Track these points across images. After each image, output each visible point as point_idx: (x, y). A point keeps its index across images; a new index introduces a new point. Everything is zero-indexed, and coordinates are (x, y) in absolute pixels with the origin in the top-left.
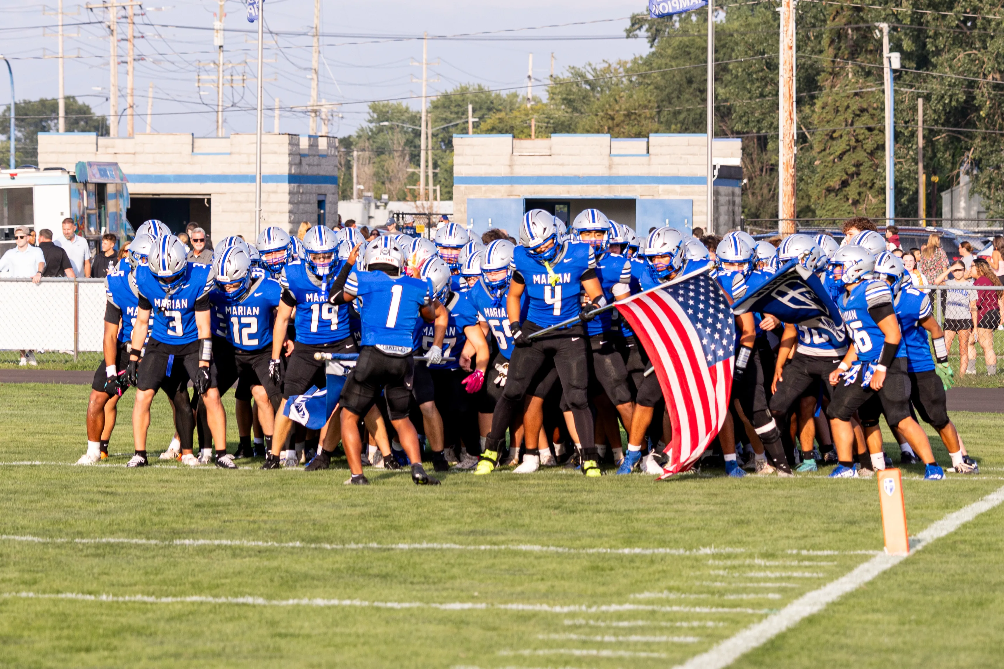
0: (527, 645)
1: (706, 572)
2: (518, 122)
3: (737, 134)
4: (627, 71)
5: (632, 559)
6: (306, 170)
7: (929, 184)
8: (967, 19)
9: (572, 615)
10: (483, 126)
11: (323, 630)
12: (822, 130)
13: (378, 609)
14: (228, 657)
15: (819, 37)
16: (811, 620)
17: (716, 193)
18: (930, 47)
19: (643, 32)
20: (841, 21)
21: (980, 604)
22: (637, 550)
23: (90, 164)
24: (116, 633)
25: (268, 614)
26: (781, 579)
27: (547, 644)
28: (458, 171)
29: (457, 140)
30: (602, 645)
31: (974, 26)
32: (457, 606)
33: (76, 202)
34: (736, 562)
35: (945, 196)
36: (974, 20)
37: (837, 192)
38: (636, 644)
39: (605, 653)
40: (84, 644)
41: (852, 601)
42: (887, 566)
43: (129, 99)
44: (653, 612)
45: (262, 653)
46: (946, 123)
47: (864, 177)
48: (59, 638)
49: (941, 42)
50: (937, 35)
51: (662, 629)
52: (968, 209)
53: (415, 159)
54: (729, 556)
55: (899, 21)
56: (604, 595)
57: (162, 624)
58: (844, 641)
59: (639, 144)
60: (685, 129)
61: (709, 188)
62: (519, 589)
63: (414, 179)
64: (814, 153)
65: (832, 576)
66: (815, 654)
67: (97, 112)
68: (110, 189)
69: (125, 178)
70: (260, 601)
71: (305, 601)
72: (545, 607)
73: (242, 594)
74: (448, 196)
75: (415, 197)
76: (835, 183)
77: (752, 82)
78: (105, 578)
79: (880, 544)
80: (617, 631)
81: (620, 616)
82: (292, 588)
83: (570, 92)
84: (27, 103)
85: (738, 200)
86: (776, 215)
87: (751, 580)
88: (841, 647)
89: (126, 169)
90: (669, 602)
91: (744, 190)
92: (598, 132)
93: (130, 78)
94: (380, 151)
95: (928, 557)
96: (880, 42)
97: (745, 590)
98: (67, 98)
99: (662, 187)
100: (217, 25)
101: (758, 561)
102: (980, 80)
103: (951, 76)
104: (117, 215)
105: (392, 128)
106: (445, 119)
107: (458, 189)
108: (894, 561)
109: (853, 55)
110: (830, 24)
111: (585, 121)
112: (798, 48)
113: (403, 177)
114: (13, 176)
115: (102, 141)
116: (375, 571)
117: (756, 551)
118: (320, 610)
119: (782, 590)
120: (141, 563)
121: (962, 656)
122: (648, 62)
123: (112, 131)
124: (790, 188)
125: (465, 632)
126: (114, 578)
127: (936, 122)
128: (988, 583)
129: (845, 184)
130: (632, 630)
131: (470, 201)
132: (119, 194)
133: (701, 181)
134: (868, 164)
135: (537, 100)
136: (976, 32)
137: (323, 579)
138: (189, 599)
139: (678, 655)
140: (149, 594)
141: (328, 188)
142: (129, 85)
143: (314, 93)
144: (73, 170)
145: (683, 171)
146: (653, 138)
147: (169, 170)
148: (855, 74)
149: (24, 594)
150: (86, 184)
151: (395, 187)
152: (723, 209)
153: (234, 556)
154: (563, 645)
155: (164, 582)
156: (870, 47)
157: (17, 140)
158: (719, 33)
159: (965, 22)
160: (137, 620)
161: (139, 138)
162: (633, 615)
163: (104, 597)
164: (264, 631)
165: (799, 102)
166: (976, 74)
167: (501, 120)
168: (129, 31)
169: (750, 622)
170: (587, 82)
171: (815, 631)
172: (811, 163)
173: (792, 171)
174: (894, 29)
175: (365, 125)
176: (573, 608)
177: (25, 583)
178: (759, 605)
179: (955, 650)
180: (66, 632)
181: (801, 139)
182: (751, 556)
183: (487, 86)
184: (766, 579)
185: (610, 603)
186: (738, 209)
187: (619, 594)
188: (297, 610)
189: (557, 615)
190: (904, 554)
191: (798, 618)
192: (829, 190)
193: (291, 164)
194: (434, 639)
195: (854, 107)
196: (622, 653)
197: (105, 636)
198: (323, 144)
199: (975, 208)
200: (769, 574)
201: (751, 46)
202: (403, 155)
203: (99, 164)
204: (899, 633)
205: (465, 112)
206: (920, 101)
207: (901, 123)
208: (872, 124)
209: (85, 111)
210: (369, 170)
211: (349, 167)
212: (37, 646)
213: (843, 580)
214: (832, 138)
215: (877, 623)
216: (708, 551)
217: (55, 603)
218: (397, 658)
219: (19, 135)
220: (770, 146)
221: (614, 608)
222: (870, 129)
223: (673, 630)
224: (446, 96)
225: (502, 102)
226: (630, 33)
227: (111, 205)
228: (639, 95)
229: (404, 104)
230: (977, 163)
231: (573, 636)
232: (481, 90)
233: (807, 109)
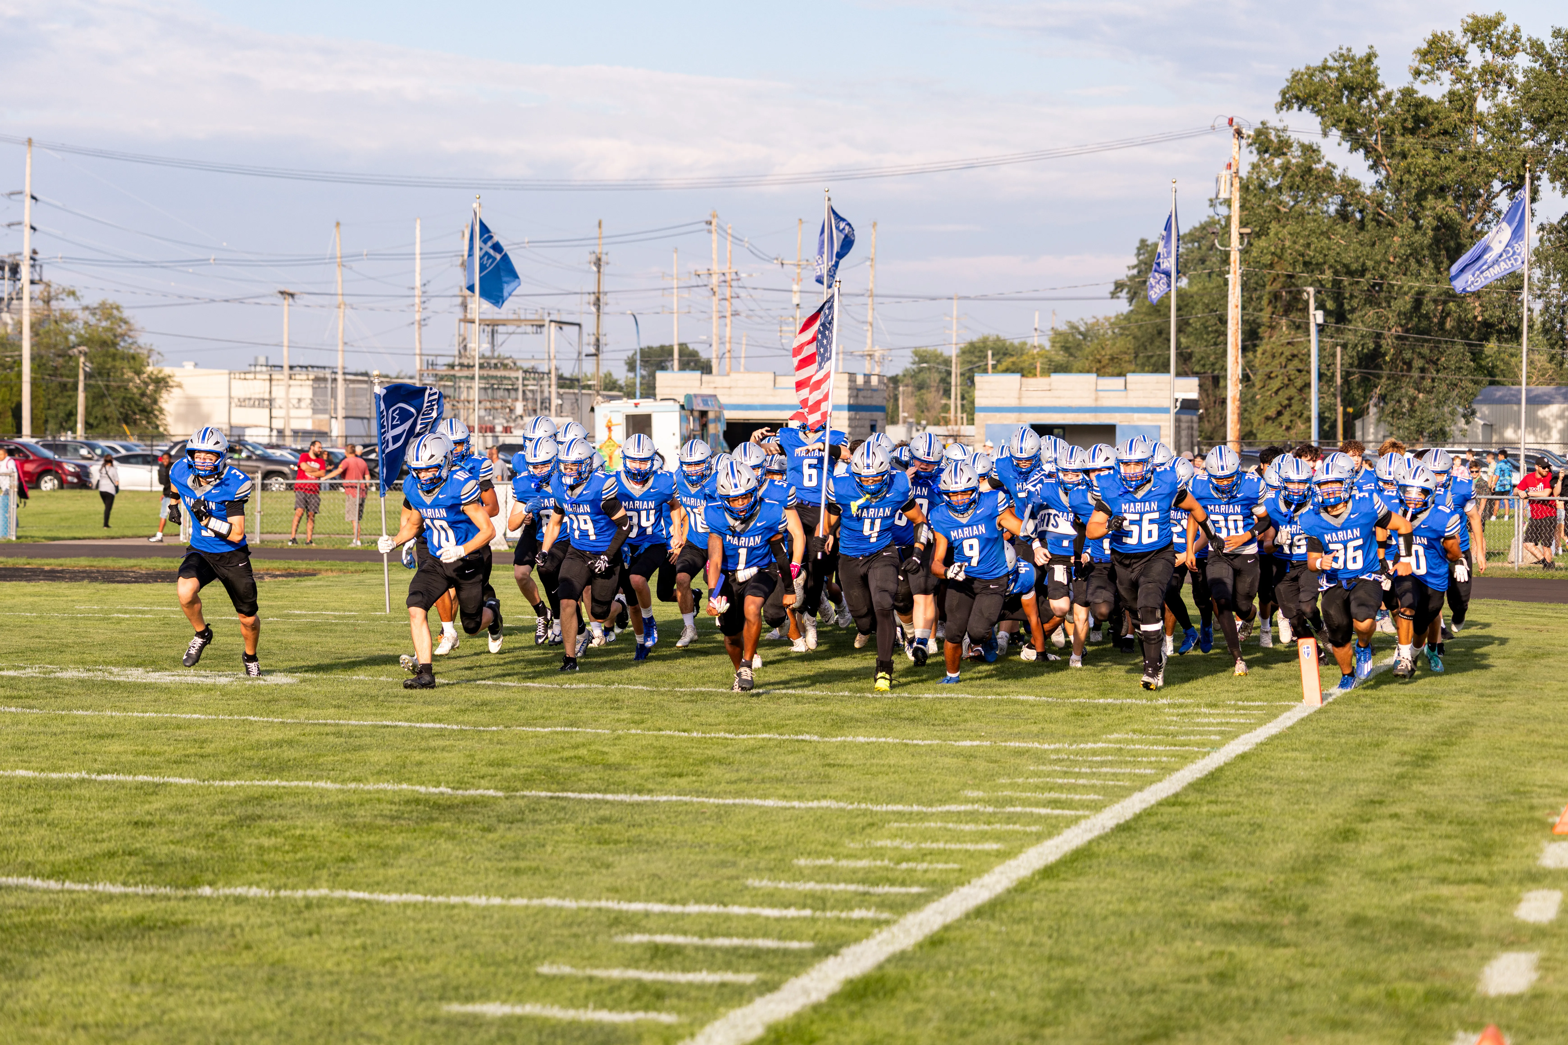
0: (1021, 774)
1: (1163, 718)
2: (1026, 364)
3: (1196, 374)
4: (1111, 324)
5: (1105, 708)
6: (862, 401)
7: (1345, 414)
8: (1375, 284)
9: (1057, 751)
10: (999, 367)
11: (862, 762)
12: (1262, 372)
13: (906, 745)
14: (789, 782)
15: (1260, 298)
16: (1243, 757)
17: (1178, 420)
18: (1347, 307)
19: (1124, 294)
20: (1277, 286)
21: (1377, 745)
22: (1110, 701)
23: (696, 396)
24: (702, 762)
25: (820, 748)
26: (1222, 724)
27: (1037, 774)
28: (979, 402)
29: (978, 378)
30: (1079, 775)
31: (1381, 290)
32: (968, 743)
33: (684, 425)
34: (1187, 711)
35: (1358, 423)
36: (1380, 285)
37: (1273, 419)
38: (1106, 774)
39: (1081, 781)
40: (678, 770)
41: (1276, 742)
42: (1305, 714)
43: (728, 346)
44: (1121, 749)
45: (815, 779)
46: (1359, 366)
47: (1295, 408)
48: (658, 766)
49: (1355, 303)
50: (1352, 296)
51: (1126, 763)
52: (1376, 433)
53: (947, 393)
54: (1181, 706)
55: (1322, 286)
56: (1082, 735)
57: (738, 755)
58: (1268, 773)
59: (1118, 382)
60: (1156, 370)
61: (1171, 417)
62: (1016, 730)
63: (946, 408)
64: (1256, 389)
65: (1262, 722)
66: (1246, 783)
67: (704, 355)
68: (711, 415)
69: (722, 407)
70: (815, 738)
71: (850, 739)
72: (1036, 745)
73: (801, 733)
74: (971, 422)
75: (947, 422)
76: (1272, 412)
77: (1208, 333)
78: (696, 719)
79: (1300, 697)
80: (1091, 764)
81: (1094, 753)
82: (841, 728)
83: (1067, 341)
84: (650, 348)
85: (1195, 426)
86: (1225, 438)
87: (1198, 724)
88: (1267, 779)
89: (723, 400)
90: (1133, 741)
91: (1201, 418)
92: (1089, 372)
93: (728, 329)
94: (921, 387)
95: (1337, 707)
96: (1307, 302)
97: (1192, 733)
98: (681, 345)
99: (1136, 415)
100: (795, 288)
101: (1204, 710)
102: (1385, 332)
103: (1363, 329)
104: (716, 436)
105: (929, 369)
106: (970, 362)
107: (979, 416)
108: (1311, 710)
109: (1286, 313)
110: (1268, 288)
111: (1078, 364)
112: (1244, 308)
113: (937, 406)
114: (636, 405)
115: (706, 378)
116: (905, 715)
117: (1202, 702)
118: (860, 746)
119: (1221, 733)
120: (725, 707)
121: (1362, 786)
122: (1127, 318)
123: (714, 370)
124: (1236, 417)
125: (973, 764)
126: (703, 719)
127: (1351, 365)
128: (1383, 729)
129: (1279, 414)
130: (1103, 764)
131: (988, 426)
132: (718, 419)
133: (1166, 410)
134: (1297, 398)
135: (1041, 347)
136: (1383, 295)
137: (865, 721)
138: (760, 736)
139: (1138, 784)
140: (730, 732)
141: (879, 415)
142: (728, 335)
143: (869, 341)
144: (682, 401)
145: (1153, 403)
146: (1130, 377)
147: (756, 401)
148: (1288, 327)
149: (633, 731)
150: (692, 411)
151: (933, 413)
152: (1184, 433)
153: (797, 702)
154: (1049, 775)
155: (741, 722)
156: (1300, 306)
157: (643, 377)
158: (1181, 295)
159: (1373, 286)
160: (719, 752)
161: (733, 376)
162: (1104, 752)
163: (695, 734)
164: (817, 762)
165: (1244, 349)
166: (1383, 328)
167: (1013, 363)
168: (728, 293)
169: (1196, 757)
170: (1080, 333)
171: (1246, 765)
172: (1253, 397)
173: (1237, 403)
174: (1319, 292)
175: (909, 366)
176: (1057, 746)
177: (634, 722)
178: (1204, 745)
179: (1356, 781)
180: (664, 761)
181: (1246, 378)
182: (1198, 705)
183: (1003, 336)
184: (1209, 724)
185: (1087, 742)
186: (1196, 433)
187: (1094, 735)
188: (843, 746)
189: (1046, 751)
190: (1318, 705)
191: (1233, 755)
192: (1268, 418)
193: (850, 396)
194: (948, 769)
195: (1287, 353)
196: (1094, 781)
197: (694, 765)
198: (874, 381)
199: (1382, 433)
200: (1212, 720)
201: (1207, 306)
202: (938, 391)
203: (702, 396)
204: (1312, 767)
205: (986, 357)
206: (1339, 349)
207: (1323, 366)
208: (1301, 367)
209: (694, 354)
210: (912, 401)
211: (896, 399)
212: (642, 772)
213: (1270, 725)
214: (1270, 378)
215: (1295, 760)
216: (1164, 701)
217: (657, 738)
218: (919, 784)
219: (644, 373)
220: (1222, 384)
221: (1090, 745)
222: (1300, 371)
223: (1135, 764)
224: (972, 344)
225: (1014, 348)
226: (1114, 295)
227: (712, 428)
228: (1121, 343)
229: (939, 350)
230: (1383, 398)
231: (1057, 768)
232: (998, 339)
233: (1250, 355)
